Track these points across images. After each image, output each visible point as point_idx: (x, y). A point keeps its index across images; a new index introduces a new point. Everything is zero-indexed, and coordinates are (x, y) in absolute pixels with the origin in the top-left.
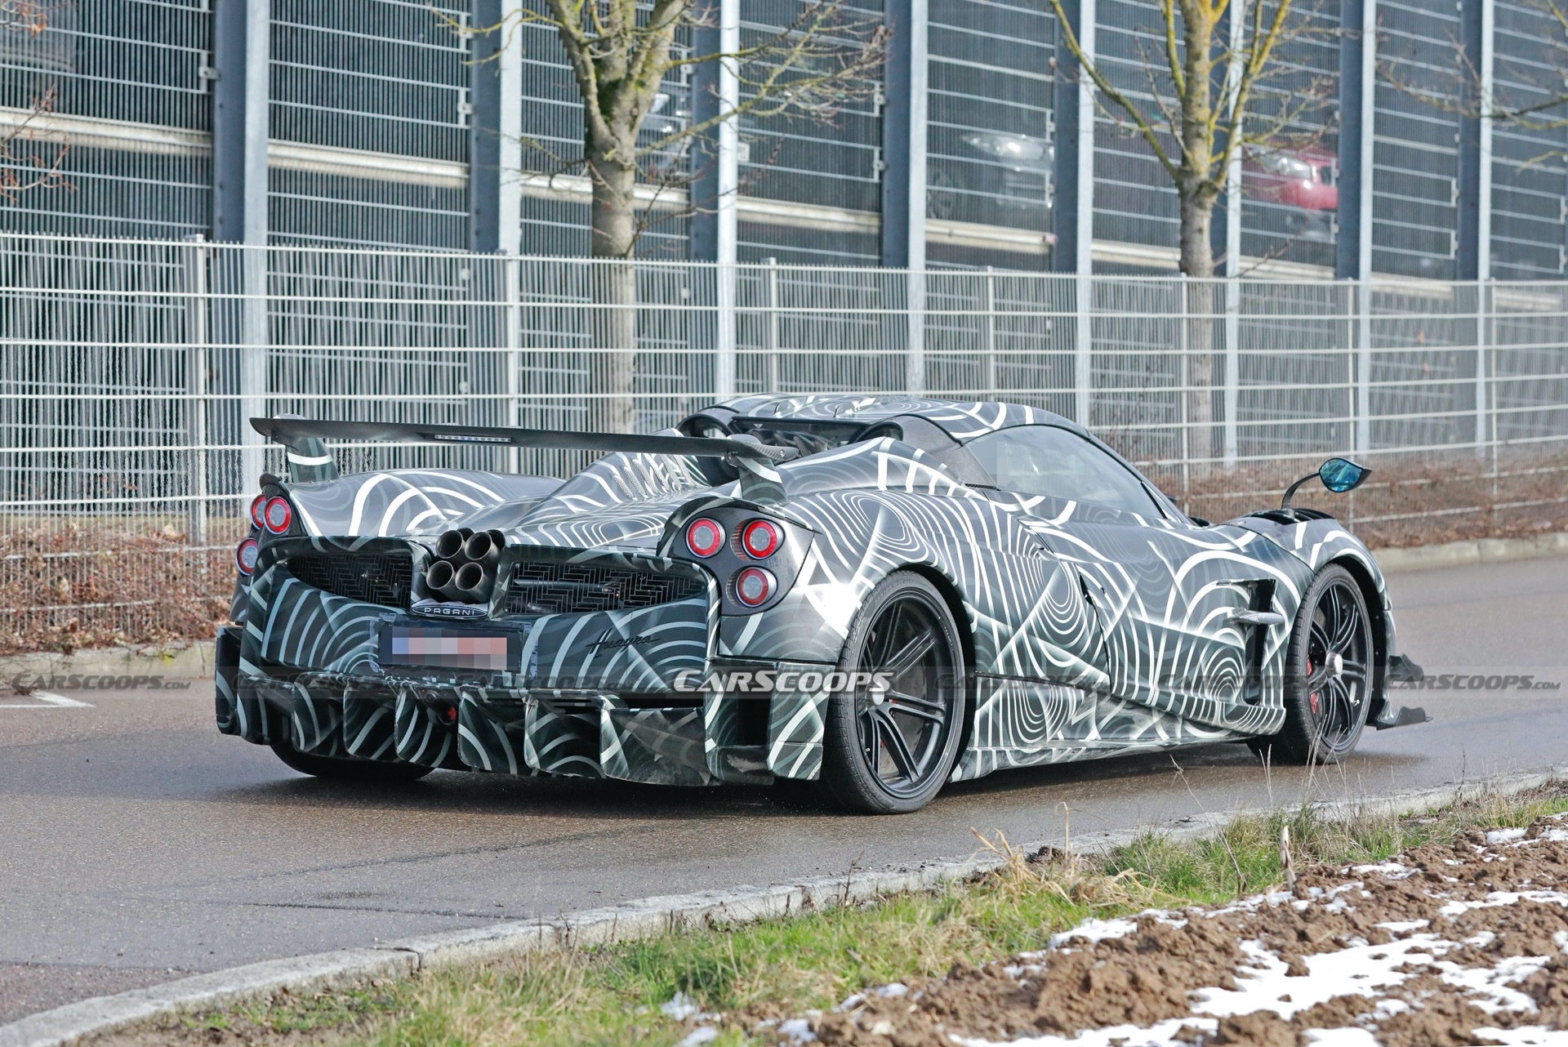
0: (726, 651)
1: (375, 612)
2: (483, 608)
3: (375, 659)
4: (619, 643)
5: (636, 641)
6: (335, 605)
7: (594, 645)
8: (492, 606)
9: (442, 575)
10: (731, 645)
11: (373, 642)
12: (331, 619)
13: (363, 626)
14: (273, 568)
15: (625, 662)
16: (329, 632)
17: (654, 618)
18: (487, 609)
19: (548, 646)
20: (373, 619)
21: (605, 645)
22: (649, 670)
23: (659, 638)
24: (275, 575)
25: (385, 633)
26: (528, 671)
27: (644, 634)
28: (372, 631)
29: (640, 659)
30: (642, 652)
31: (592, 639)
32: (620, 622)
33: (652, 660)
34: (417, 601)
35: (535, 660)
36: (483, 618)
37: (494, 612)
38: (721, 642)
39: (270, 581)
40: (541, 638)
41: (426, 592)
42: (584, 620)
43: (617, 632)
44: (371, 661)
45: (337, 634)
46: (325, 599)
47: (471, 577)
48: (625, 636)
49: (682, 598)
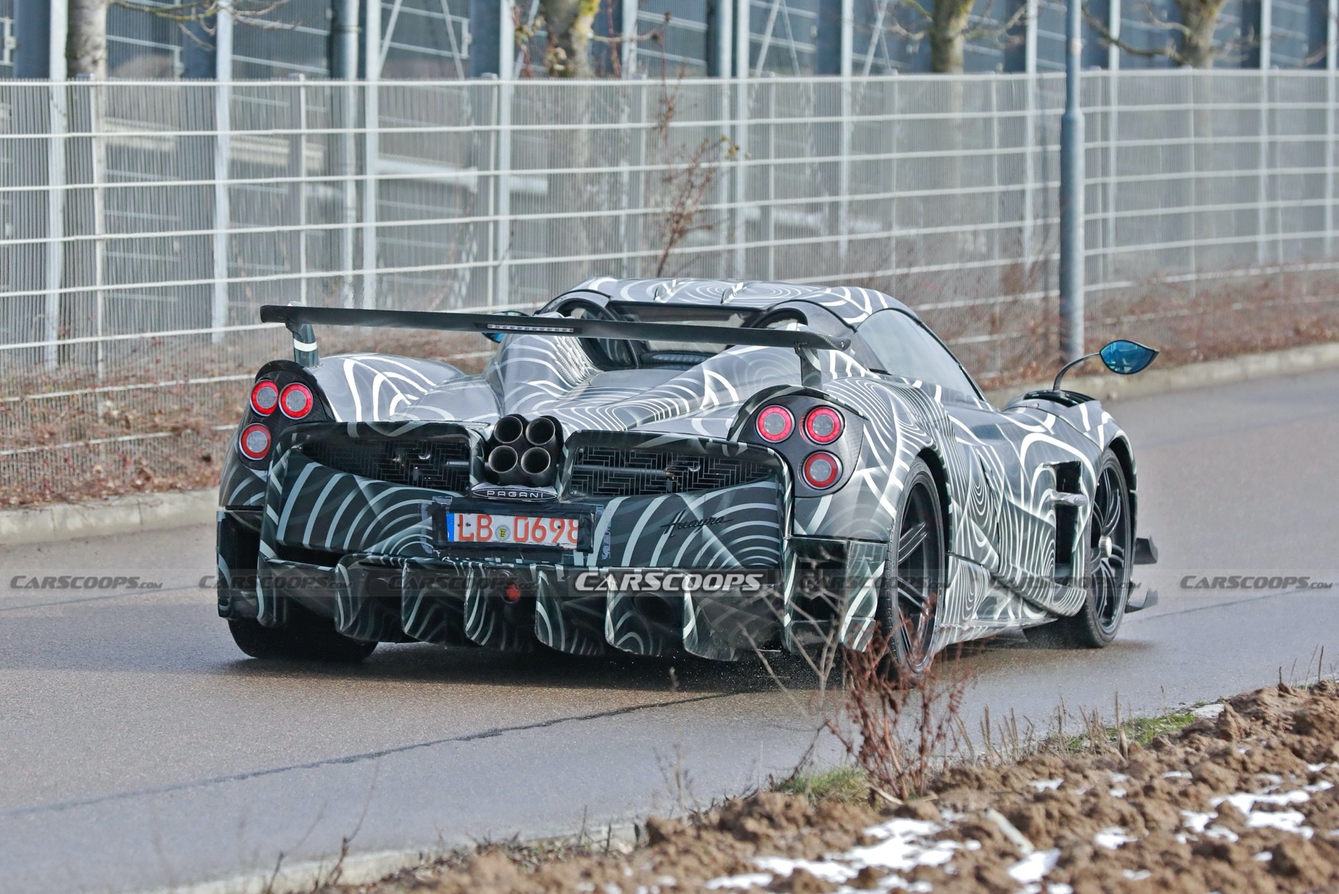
0: (800, 530)
1: (428, 496)
2: (551, 491)
3: (428, 541)
4: (693, 524)
5: (710, 522)
6: (376, 489)
7: (669, 526)
8: (561, 489)
9: (505, 460)
10: (805, 525)
11: (426, 523)
12: (372, 502)
13: (416, 508)
14: (288, 452)
15: (699, 542)
16: (371, 515)
17: (726, 500)
18: (556, 492)
19: (621, 526)
20: (425, 502)
21: (679, 526)
22: (723, 550)
23: (732, 519)
24: (289, 460)
25: (440, 516)
26: (601, 552)
27: (718, 515)
28: (424, 514)
29: (713, 539)
30: (716, 532)
31: (666, 520)
32: (694, 503)
33: (725, 540)
34: (476, 485)
35: (608, 540)
36: (553, 500)
37: (563, 494)
38: (795, 522)
39: (285, 465)
40: (614, 519)
41: (485, 476)
42: (658, 501)
43: (691, 513)
44: (423, 542)
45: (380, 517)
46: (363, 483)
47: (536, 462)
48: (699, 517)
49: (750, 481)
